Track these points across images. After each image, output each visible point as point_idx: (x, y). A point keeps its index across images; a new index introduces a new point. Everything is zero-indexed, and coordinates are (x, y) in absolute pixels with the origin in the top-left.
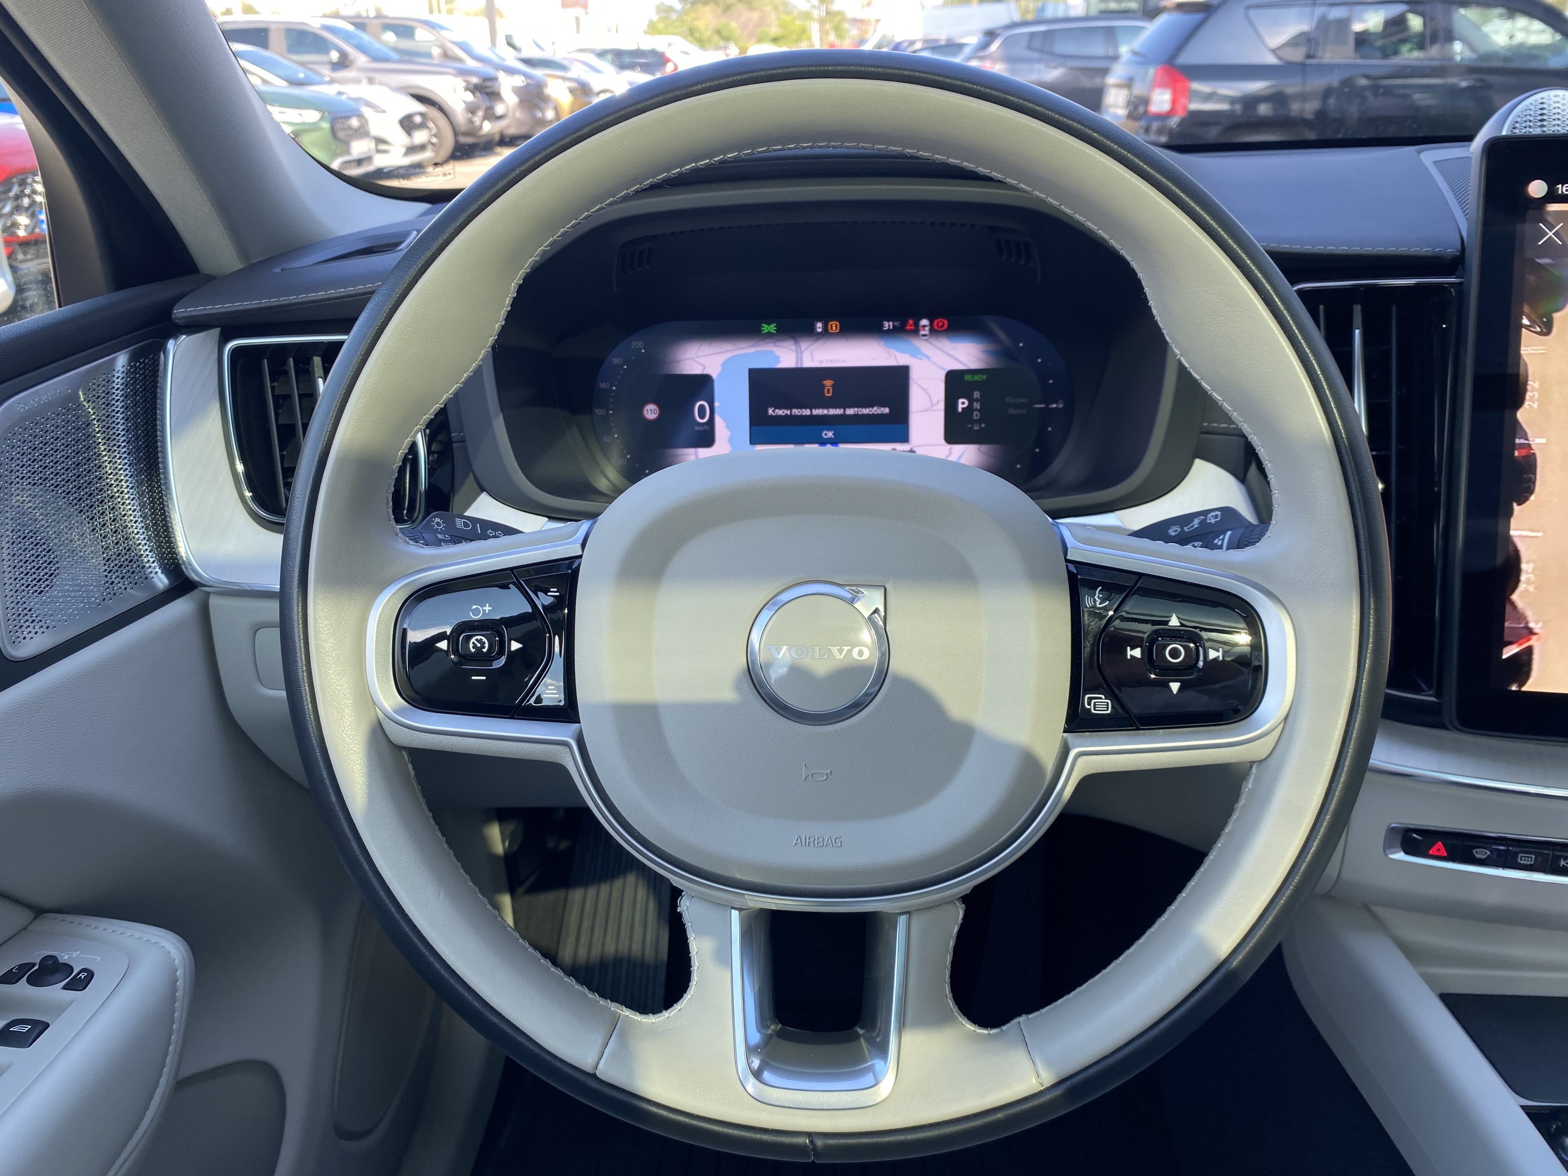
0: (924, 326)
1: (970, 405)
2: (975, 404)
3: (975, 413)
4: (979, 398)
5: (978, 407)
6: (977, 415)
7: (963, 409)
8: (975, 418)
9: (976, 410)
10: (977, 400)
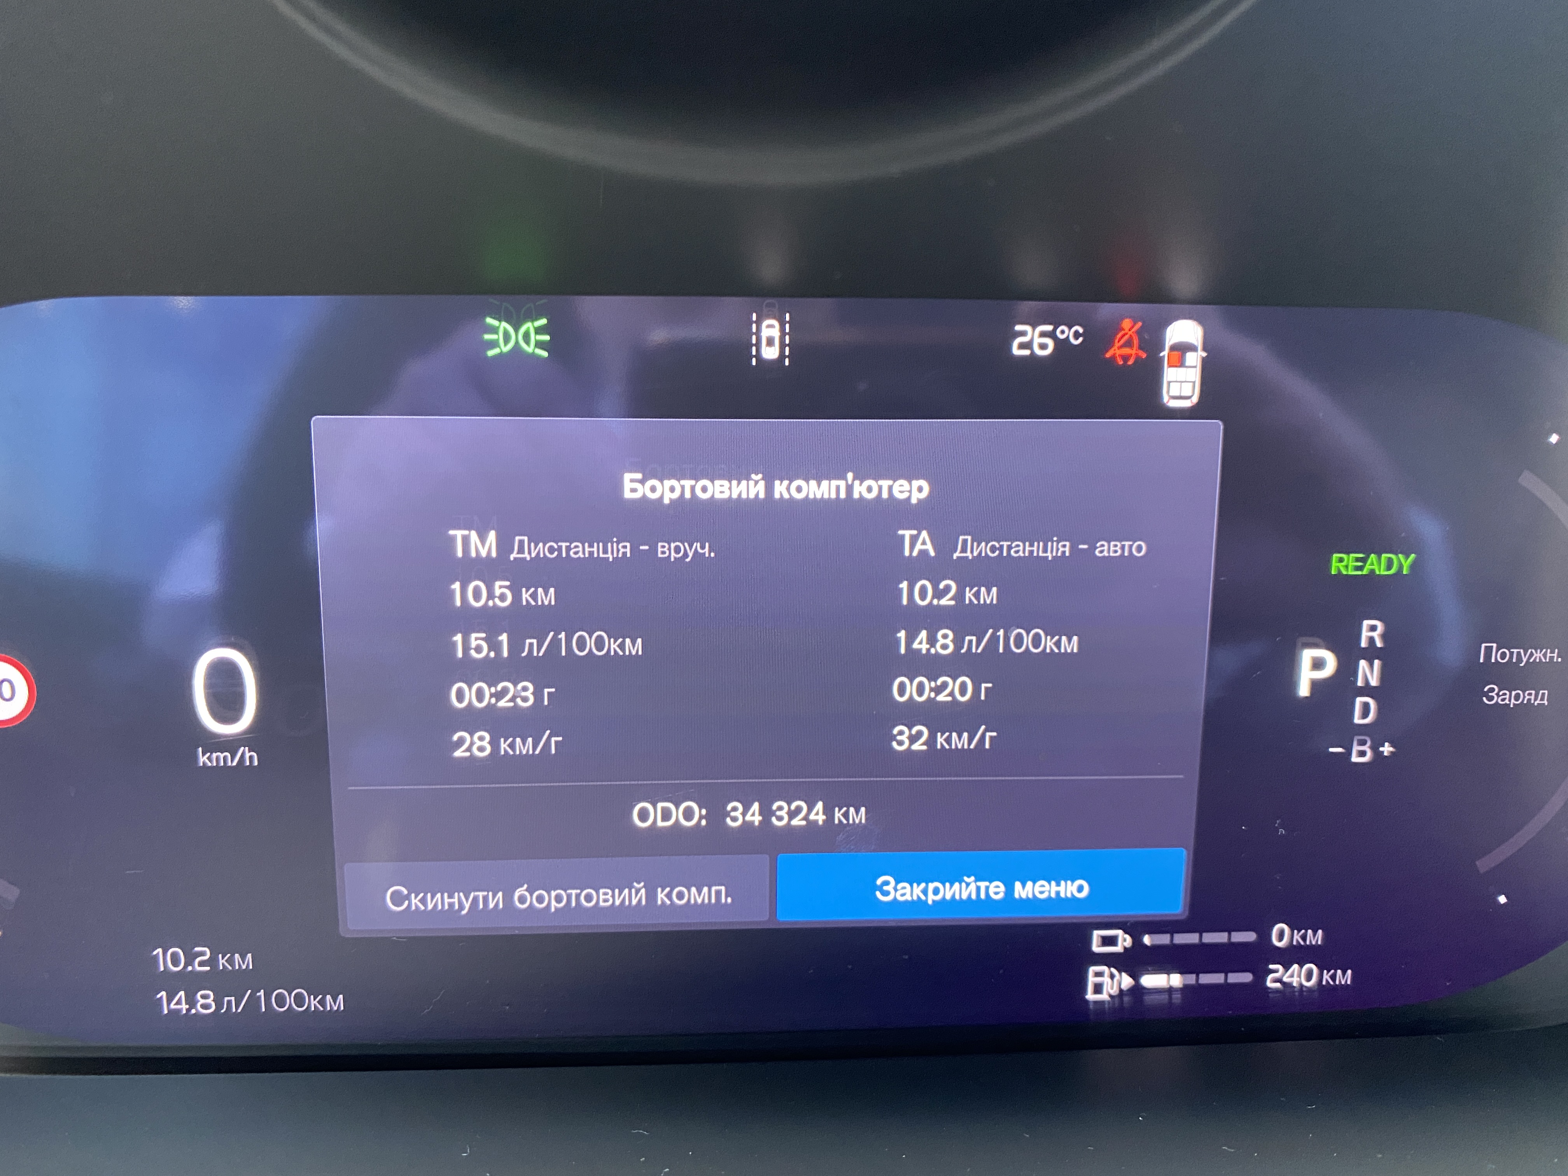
0: (1181, 349)
1: (1347, 669)
2: (1363, 663)
3: (1359, 700)
4: (1379, 644)
5: (1374, 682)
6: (1366, 708)
7: (1315, 685)
8: (1357, 720)
9: (1367, 690)
10: (1371, 654)
